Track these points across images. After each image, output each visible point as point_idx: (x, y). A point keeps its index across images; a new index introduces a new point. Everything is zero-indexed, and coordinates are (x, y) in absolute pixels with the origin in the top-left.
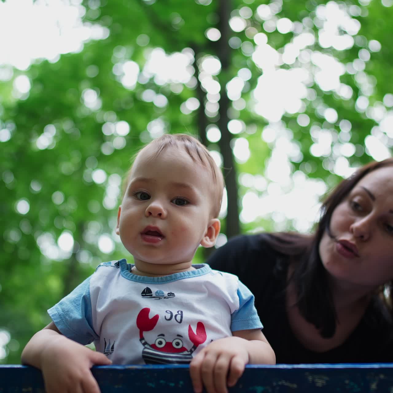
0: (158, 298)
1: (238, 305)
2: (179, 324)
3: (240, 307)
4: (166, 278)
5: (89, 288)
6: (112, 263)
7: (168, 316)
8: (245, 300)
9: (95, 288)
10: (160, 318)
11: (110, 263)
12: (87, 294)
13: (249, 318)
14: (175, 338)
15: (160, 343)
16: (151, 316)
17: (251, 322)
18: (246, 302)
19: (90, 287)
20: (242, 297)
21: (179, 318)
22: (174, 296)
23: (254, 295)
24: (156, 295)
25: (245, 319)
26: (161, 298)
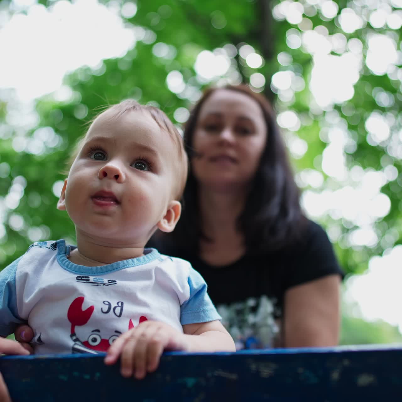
0: (96, 284)
1: (188, 295)
2: (117, 318)
3: (190, 297)
4: (106, 267)
5: (15, 273)
6: (48, 243)
7: (106, 308)
8: (197, 289)
9: (23, 273)
10: (95, 310)
11: (46, 243)
12: (12, 280)
13: (200, 309)
14: (112, 335)
15: (94, 340)
16: (84, 307)
17: (202, 314)
18: (197, 291)
19: (17, 272)
20: (192, 285)
21: (118, 310)
22: (116, 283)
23: (207, 284)
24: (94, 280)
25: (195, 311)
26: (100, 284)
